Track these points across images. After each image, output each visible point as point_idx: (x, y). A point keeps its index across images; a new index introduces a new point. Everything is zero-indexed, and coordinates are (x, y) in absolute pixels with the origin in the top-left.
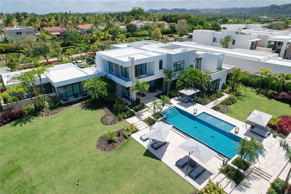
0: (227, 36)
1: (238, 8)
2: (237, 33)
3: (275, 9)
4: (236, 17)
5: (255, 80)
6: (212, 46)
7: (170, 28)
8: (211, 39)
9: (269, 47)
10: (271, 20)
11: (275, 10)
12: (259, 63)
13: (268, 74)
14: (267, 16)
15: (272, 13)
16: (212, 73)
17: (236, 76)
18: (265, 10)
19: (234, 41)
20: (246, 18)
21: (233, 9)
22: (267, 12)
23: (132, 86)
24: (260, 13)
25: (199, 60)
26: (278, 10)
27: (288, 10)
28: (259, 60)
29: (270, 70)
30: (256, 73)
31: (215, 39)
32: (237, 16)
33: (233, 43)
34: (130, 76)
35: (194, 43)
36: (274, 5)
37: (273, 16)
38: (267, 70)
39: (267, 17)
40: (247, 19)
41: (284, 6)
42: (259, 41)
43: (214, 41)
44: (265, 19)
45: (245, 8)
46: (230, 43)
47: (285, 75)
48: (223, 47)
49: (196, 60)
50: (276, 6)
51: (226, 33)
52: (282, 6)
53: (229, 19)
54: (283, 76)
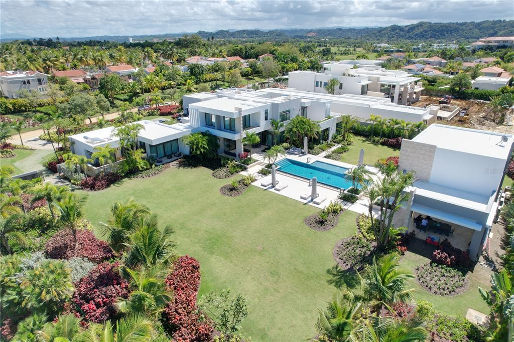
0: (332, 79)
1: (343, 29)
2: (344, 75)
3: (398, 31)
4: (341, 44)
5: (367, 128)
6: (314, 92)
7: (251, 67)
8: (313, 84)
9: (381, 91)
10: (392, 50)
11: (397, 33)
12: (369, 109)
13: (379, 120)
14: (388, 42)
15: (394, 37)
16: (321, 121)
17: (346, 124)
18: (383, 32)
19: (341, 85)
20: (357, 45)
21: (335, 30)
22: (387, 35)
23: (239, 138)
24: (377, 38)
25: (304, 109)
26: (401, 33)
27: (415, 33)
28: (370, 106)
29: (380, 116)
30: (367, 121)
31: (317, 82)
32: (344, 43)
33: (341, 88)
34: (237, 128)
35: (292, 89)
36: (395, 25)
37: (396, 42)
38: (378, 116)
39: (386, 45)
40: (359, 47)
41: (409, 27)
42: (370, 84)
43: (317, 85)
44: (384, 48)
45: (354, 29)
46: (337, 87)
47: (394, 119)
48: (329, 93)
49: (302, 108)
50: (399, 26)
51: (330, 75)
52: (406, 26)
53: (332, 46)
54: (393, 120)
